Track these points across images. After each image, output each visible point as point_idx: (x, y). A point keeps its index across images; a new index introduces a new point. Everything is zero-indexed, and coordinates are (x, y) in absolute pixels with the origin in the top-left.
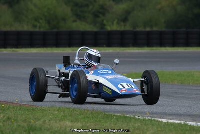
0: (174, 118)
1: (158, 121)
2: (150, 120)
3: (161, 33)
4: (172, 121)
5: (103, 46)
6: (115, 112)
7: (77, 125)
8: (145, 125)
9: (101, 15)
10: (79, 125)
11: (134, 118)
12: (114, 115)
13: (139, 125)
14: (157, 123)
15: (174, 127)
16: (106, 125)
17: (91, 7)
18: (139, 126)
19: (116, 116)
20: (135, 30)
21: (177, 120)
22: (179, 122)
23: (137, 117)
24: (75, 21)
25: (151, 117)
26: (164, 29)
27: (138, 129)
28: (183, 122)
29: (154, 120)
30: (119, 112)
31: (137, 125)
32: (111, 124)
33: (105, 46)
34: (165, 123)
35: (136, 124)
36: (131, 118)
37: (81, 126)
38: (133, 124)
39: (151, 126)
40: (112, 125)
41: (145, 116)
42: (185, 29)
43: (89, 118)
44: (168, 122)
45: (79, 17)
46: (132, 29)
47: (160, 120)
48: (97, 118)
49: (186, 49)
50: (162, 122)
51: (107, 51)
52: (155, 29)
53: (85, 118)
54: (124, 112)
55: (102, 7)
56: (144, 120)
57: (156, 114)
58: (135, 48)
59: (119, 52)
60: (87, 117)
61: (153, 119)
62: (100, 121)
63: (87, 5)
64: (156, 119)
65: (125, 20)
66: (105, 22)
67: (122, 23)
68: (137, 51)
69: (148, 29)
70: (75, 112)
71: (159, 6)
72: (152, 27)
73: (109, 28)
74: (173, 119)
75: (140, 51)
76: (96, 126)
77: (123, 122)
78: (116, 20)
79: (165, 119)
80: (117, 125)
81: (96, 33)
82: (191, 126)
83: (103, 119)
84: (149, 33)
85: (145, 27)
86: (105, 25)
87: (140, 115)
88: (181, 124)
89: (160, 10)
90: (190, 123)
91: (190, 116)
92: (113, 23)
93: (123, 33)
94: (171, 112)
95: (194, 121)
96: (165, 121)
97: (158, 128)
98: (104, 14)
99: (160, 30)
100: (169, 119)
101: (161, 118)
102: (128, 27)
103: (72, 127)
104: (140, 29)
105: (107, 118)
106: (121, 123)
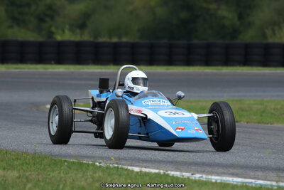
0: (150, 165)
1: (126, 170)
2: (115, 167)
3: (133, 46)
4: (147, 170)
5: (50, 63)
6: (65, 156)
7: (12, 174)
8: (109, 175)
9: (48, 19)
10: (15, 174)
11: (94, 165)
12: (65, 161)
13: (100, 174)
14: (126, 173)
15: (150, 178)
16: (52, 174)
17: (33, 8)
18: (100, 176)
19: (68, 162)
20: (96, 41)
21: (154, 168)
22: (157, 171)
23: (98, 164)
24: (11, 27)
25: (117, 164)
26: (137, 40)
27: (97, 181)
28: (162, 172)
29: (122, 168)
30: (71, 156)
31: (97, 175)
32: (60, 173)
33: (53, 62)
34: (137, 172)
35: (95, 173)
36: (88, 165)
37: (17, 175)
38: (91, 173)
39: (117, 176)
40: (62, 175)
41: (109, 162)
42: (166, 41)
43: (28, 164)
44: (141, 171)
45: (17, 21)
46: (91, 39)
47: (129, 168)
48: (41, 165)
49: (167, 69)
50: (133, 171)
51: (56, 70)
52: (124, 40)
53: (23, 164)
54: (79, 156)
55: (50, 7)
56: (108, 168)
57: (125, 159)
58: (96, 67)
59: (73, 73)
60: (27, 164)
61: (120, 166)
62: (44, 169)
63: (29, 5)
64: (124, 167)
65: (82, 26)
66: (53, 29)
67: (78, 31)
68: (99, 71)
69: (115, 40)
70: (9, 156)
71: (130, 8)
72: (120, 37)
73: (59, 38)
74: (148, 167)
75: (104, 71)
76: (38, 175)
77: (77, 170)
78: (67, 27)
79: (136, 166)
80: (69, 175)
81: (41, 45)
82: (173, 176)
83: (49, 165)
84: (115, 46)
85: (110, 36)
86: (53, 33)
87: (101, 161)
88: (159, 174)
89: (131, 12)
90: (172, 173)
91: (172, 162)
92: (63, 31)
93: (78, 45)
94: (145, 157)
95: (177, 169)
96: (136, 169)
97: (126, 179)
98: (52, 18)
99: (132, 41)
100: (142, 167)
101: (131, 166)
102: (86, 37)
103: (4, 176)
104: (103, 39)
105: (55, 164)
106: (75, 172)
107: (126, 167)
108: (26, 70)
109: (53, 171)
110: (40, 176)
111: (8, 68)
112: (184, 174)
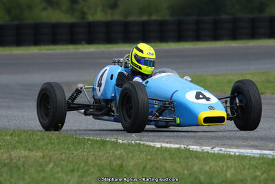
0: (173, 140)
1: (148, 146)
2: (136, 144)
3: (162, 24)
4: (168, 146)
5: (81, 44)
7: (37, 154)
8: (130, 152)
10: (39, 154)
11: (116, 142)
12: (89, 139)
13: (122, 151)
14: (147, 149)
15: (170, 154)
18: (121, 153)
19: (92, 140)
20: (126, 20)
21: (175, 143)
22: (177, 146)
23: (120, 141)
24: (45, 9)
25: (139, 140)
26: (168, 18)
27: (119, 158)
28: (183, 146)
29: (143, 145)
31: (119, 152)
32: (83, 151)
33: (84, 42)
34: (158, 148)
35: (117, 150)
36: (111, 142)
37: (41, 155)
38: (114, 151)
39: (138, 153)
40: (85, 154)
41: (131, 139)
42: (195, 17)
43: (53, 144)
44: (161, 147)
47: (152, 144)
48: (65, 144)
49: (195, 45)
50: (154, 147)
51: (87, 50)
52: (154, 18)
53: (47, 144)
56: (130, 145)
58: (126, 45)
59: (103, 52)
60: (51, 143)
61: (142, 142)
62: (68, 148)
64: (146, 143)
65: (114, 6)
66: (85, 9)
67: (109, 11)
69: (145, 18)
70: (34, 137)
72: (150, 15)
73: (90, 18)
74: (170, 143)
76: (61, 154)
77: (99, 148)
78: (100, 7)
79: (158, 142)
81: (72, 26)
82: (193, 151)
83: (73, 144)
84: (144, 24)
86: (85, 14)
87: (124, 138)
90: (193, 147)
92: (96, 12)
93: (108, 25)
95: (197, 144)
96: (158, 145)
97: (146, 155)
99: (159, 18)
100: (164, 142)
101: (152, 142)
102: (117, 16)
104: (131, 19)
105: (79, 143)
106: (98, 150)
107: (148, 143)
109: (76, 150)
110: (64, 155)
111: (40, 50)
112: (204, 148)
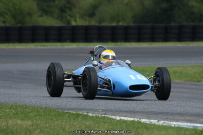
0: (129, 115)
2: (103, 117)
3: (126, 28)
4: (126, 119)
5: (66, 42)
7: (27, 123)
8: (97, 123)
9: (67, 10)
10: (30, 123)
11: (87, 116)
12: (67, 113)
13: (91, 122)
14: (110, 121)
15: (126, 125)
16: (57, 123)
17: (57, 2)
19: (69, 113)
20: (100, 25)
21: (131, 117)
22: (132, 119)
23: (91, 114)
24: (41, 16)
25: (104, 114)
26: (131, 24)
28: (136, 119)
29: (107, 117)
32: (62, 122)
33: (68, 41)
34: (118, 120)
35: (88, 121)
38: (85, 122)
39: (103, 123)
40: (64, 123)
42: (150, 24)
43: (41, 115)
44: (120, 120)
45: (45, 12)
46: (97, 24)
47: (113, 117)
48: (49, 116)
49: (150, 45)
50: (115, 119)
51: (71, 47)
52: (121, 24)
53: (36, 116)
56: (97, 117)
58: (99, 44)
59: (82, 48)
60: (39, 115)
65: (92, 15)
67: (87, 18)
69: (114, 24)
70: (27, 110)
72: (118, 21)
73: (73, 23)
74: (127, 116)
76: (46, 123)
77: (74, 119)
81: (60, 29)
82: (144, 123)
83: (55, 116)
84: (113, 28)
88: (133, 122)
89: (127, 4)
90: (143, 120)
93: (87, 29)
95: (147, 118)
96: (118, 118)
97: (109, 126)
98: (70, 9)
99: (125, 24)
102: (93, 23)
104: (104, 24)
105: (60, 115)
106: (73, 121)
107: (110, 117)
108: (49, 47)
109: (58, 120)
110: (48, 124)
111: (36, 46)
112: (152, 121)
